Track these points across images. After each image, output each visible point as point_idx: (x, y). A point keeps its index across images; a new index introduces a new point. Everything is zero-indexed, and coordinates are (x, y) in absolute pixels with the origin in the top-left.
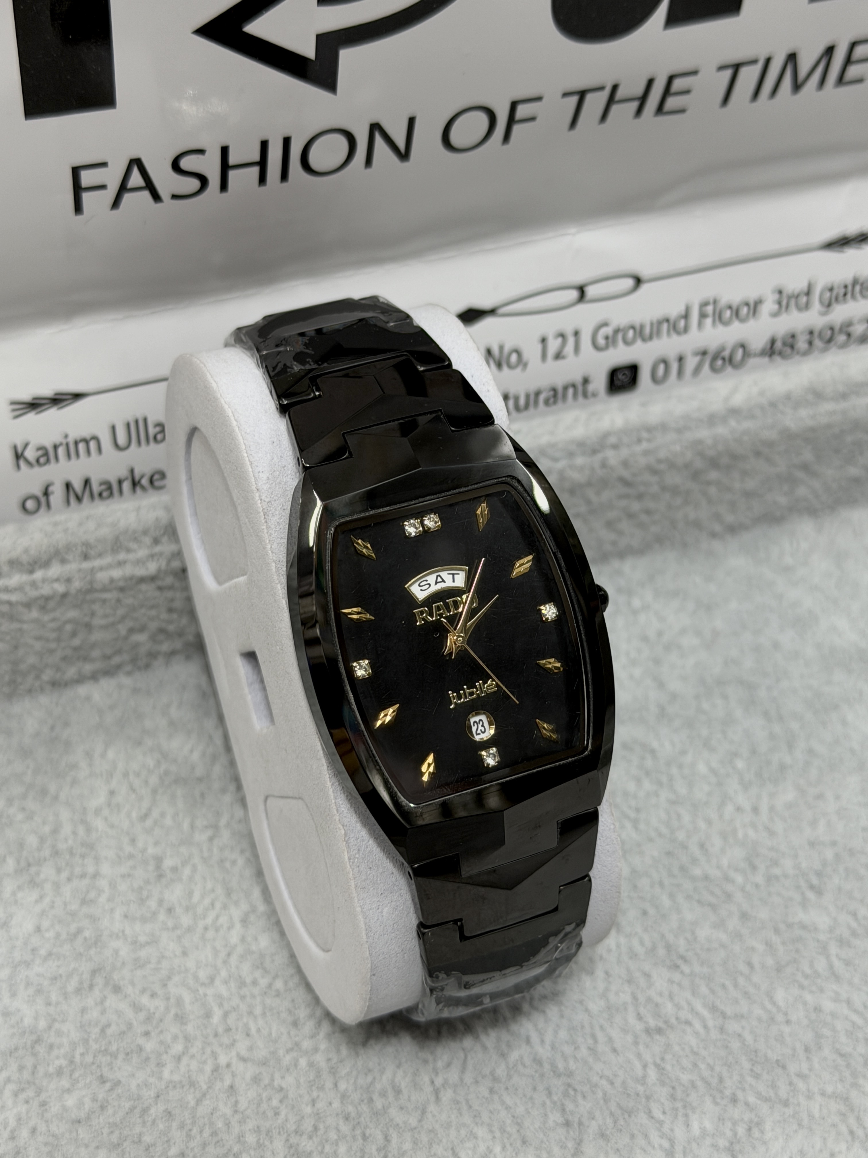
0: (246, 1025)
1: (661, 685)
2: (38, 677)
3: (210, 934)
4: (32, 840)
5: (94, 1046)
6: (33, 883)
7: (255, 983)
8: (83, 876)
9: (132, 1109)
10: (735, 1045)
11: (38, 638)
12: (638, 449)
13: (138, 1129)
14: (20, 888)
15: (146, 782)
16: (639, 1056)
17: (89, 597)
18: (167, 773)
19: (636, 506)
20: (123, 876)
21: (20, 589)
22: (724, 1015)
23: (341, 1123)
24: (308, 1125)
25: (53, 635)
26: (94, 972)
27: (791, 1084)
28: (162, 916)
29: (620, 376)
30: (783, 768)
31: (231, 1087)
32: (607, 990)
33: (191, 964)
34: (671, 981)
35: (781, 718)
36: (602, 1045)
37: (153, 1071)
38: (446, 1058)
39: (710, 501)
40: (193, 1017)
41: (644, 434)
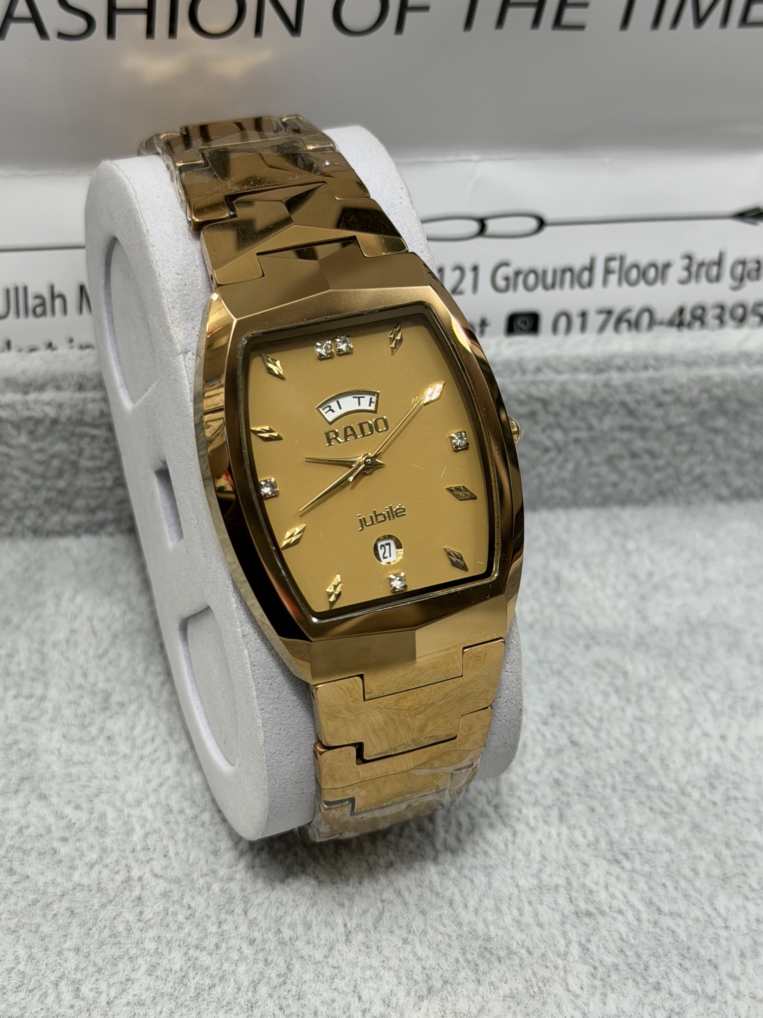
0: (166, 847)
1: (644, 618)
3: (145, 764)
7: (182, 811)
8: (30, 696)
9: (35, 902)
10: (667, 939)
13: (38, 920)
15: (109, 627)
22: (659, 910)
23: (245, 946)
24: (210, 942)
26: (22, 780)
27: (721, 983)
28: (101, 742)
30: (758, 705)
31: (139, 898)
32: (540, 870)
33: (121, 787)
34: (608, 873)
36: (527, 918)
37: (63, 873)
38: (363, 905)
39: (717, 455)
40: (113, 832)
41: (652, 362)
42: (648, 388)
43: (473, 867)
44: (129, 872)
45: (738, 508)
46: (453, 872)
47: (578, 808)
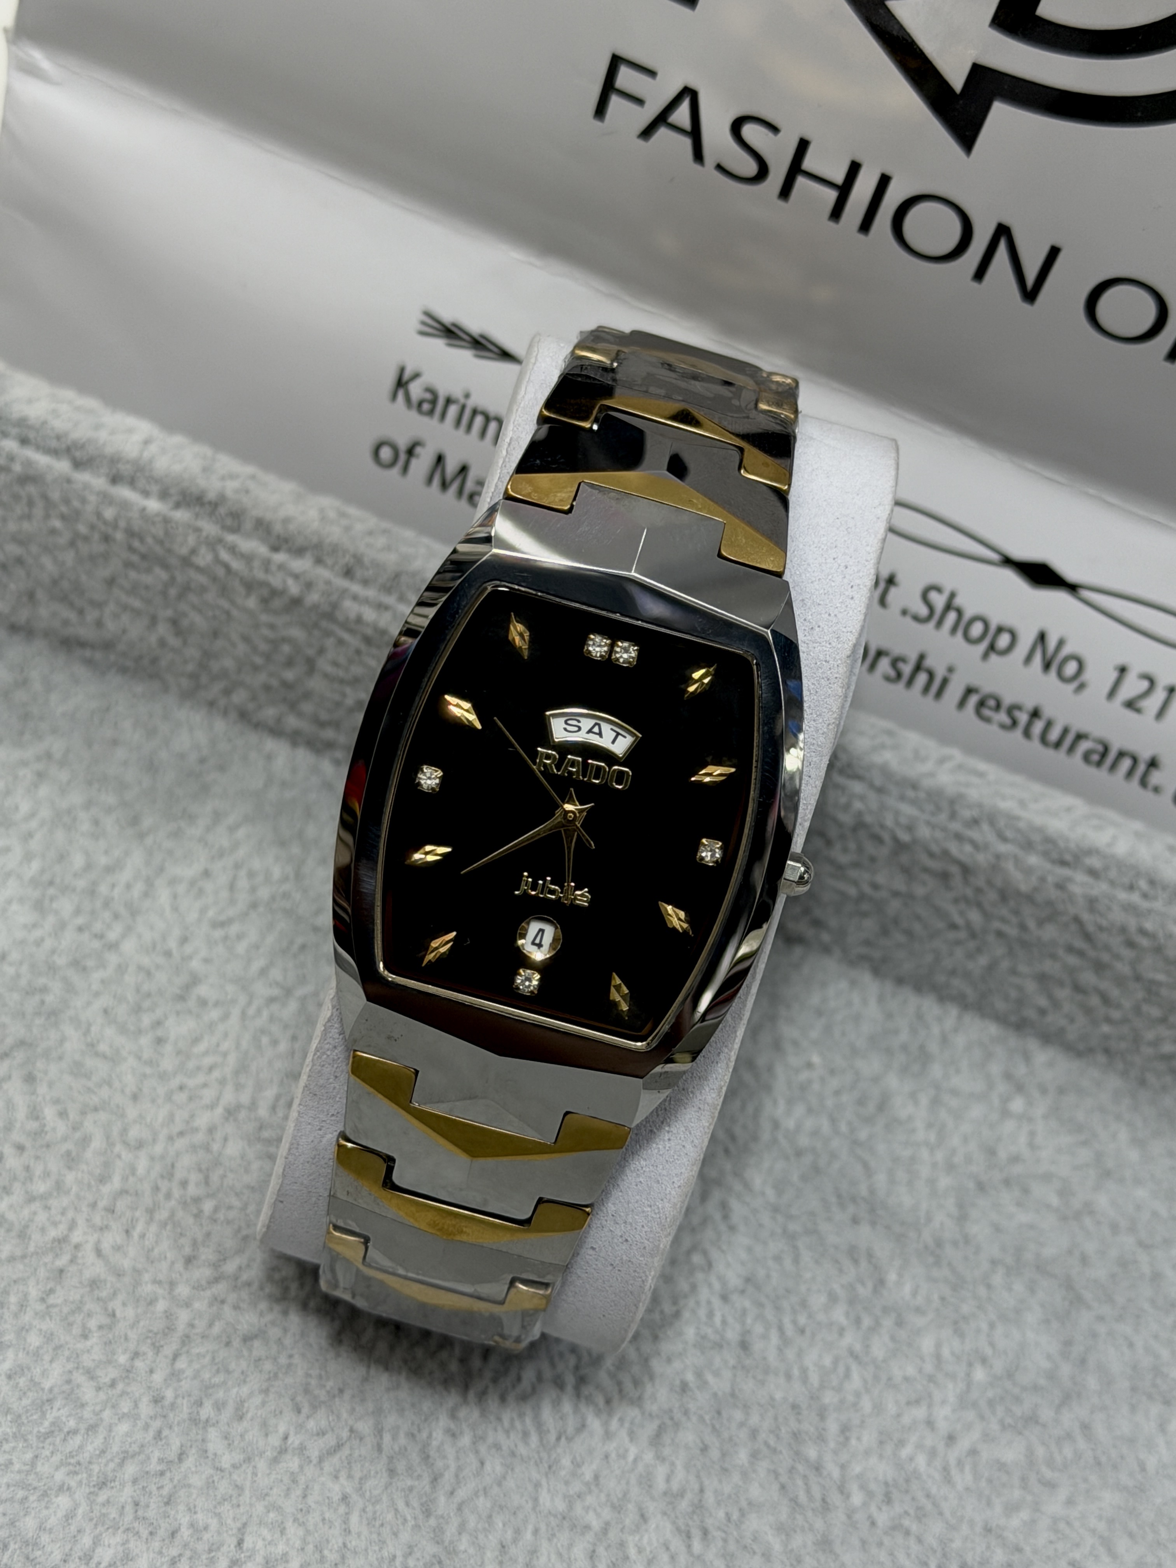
2: (227, 692)
4: (78, 861)
6: (39, 906)
11: (246, 639)
12: (1122, 896)
14: (21, 900)
17: (324, 624)
18: (286, 896)
19: (1088, 978)
20: (140, 968)
21: (248, 558)
25: (263, 647)
35: (1082, 1362)
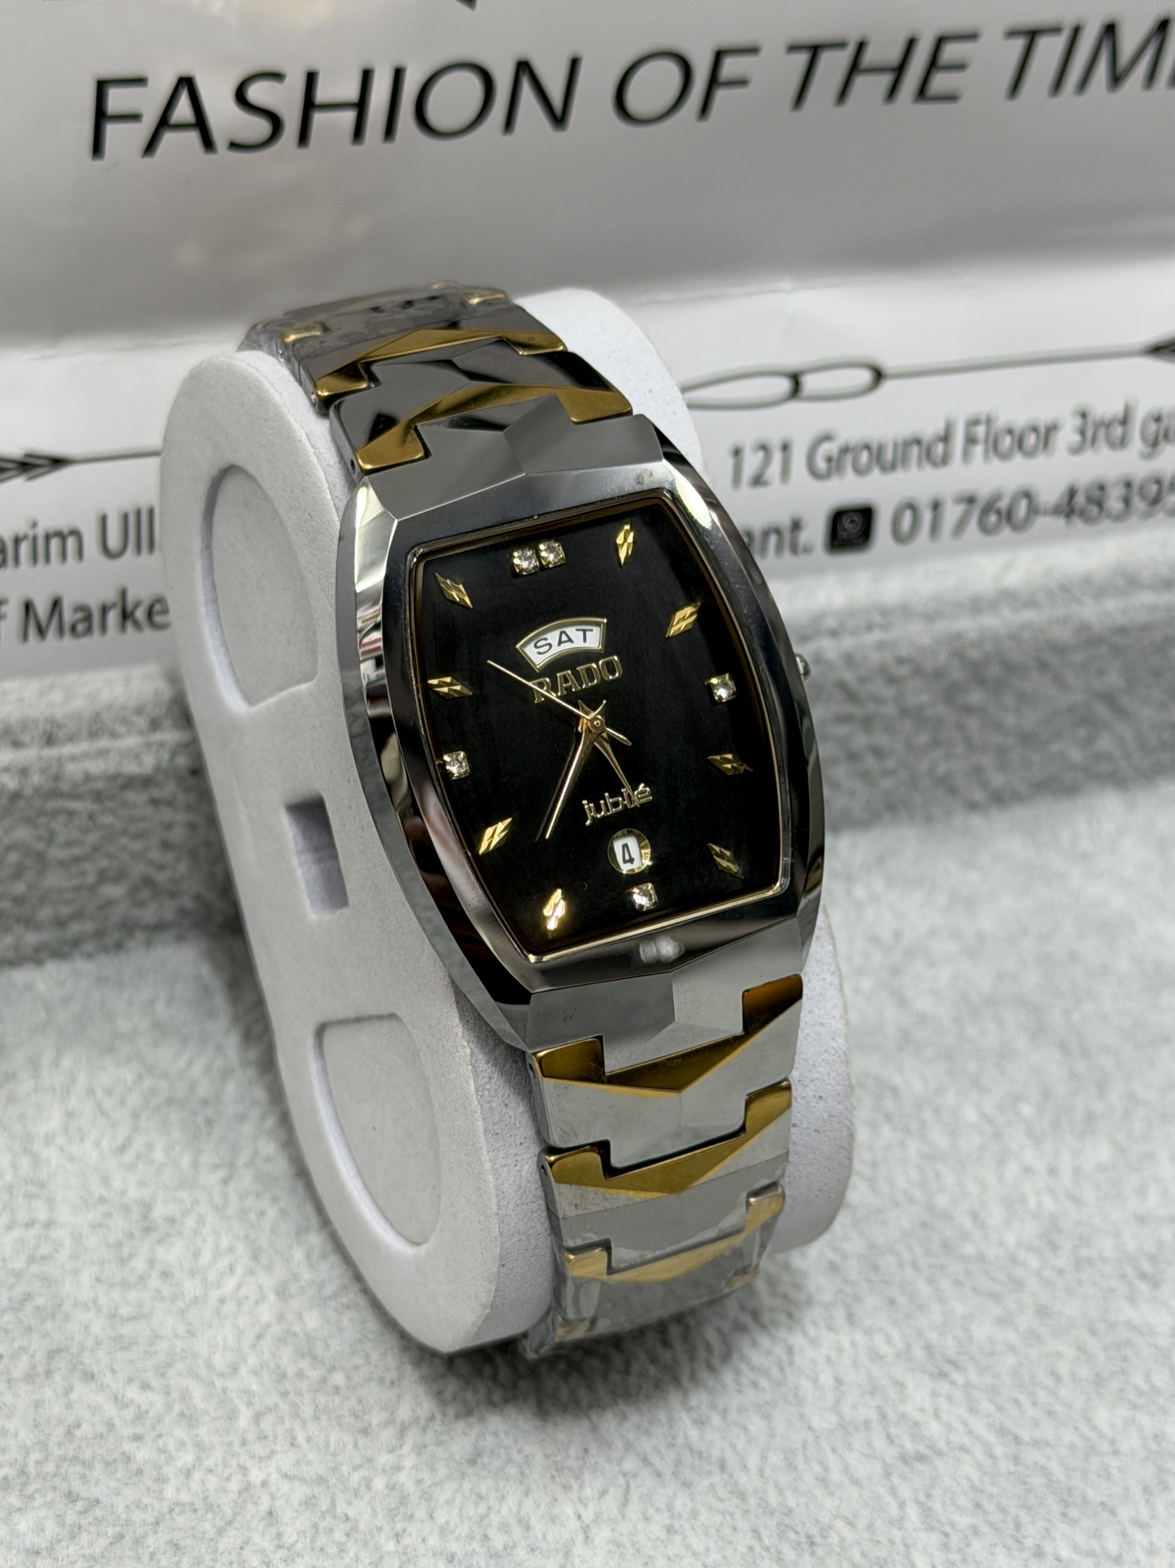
0: (291, 1431)
1: (903, 1003)
3: (229, 1308)
5: (58, 1452)
7: (300, 1375)
8: (30, 1224)
9: (119, 1538)
10: (1037, 1481)
12: (869, 639)
15: (122, 1103)
16: (893, 1491)
17: (50, 805)
18: (152, 1092)
20: (92, 1226)
22: (1017, 1440)
26: (52, 1354)
27: (1124, 1534)
28: (154, 1281)
29: (846, 524)
30: (1090, 1118)
31: (270, 1513)
32: (838, 1401)
33: (202, 1347)
34: (935, 1394)
35: (1085, 1053)
36: (836, 1475)
37: (148, 1489)
38: (598, 1484)
39: (969, 743)
40: (207, 1418)
41: (877, 618)
42: (875, 658)
43: (742, 1409)
44: (245, 1475)
45: (1001, 819)
46: (716, 1420)
47: (871, 1301)
